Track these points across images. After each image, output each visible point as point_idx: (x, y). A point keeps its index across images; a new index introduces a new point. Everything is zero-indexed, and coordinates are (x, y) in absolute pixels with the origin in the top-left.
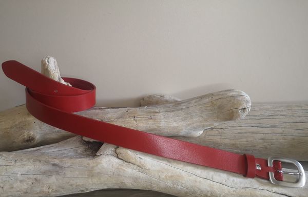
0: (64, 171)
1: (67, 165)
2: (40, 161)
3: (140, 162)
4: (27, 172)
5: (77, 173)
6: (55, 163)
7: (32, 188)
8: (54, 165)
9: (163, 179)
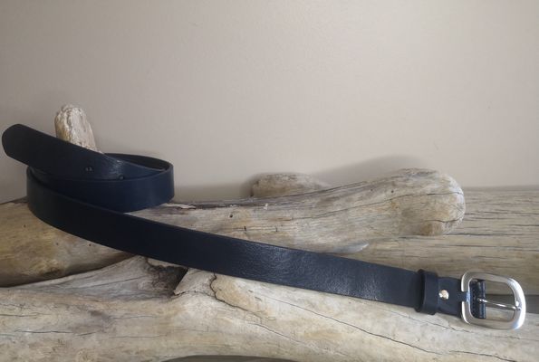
0: (114, 326)
1: (119, 314)
2: (68, 307)
3: (258, 307)
4: (43, 328)
5: (138, 328)
6: (97, 309)
7: (52, 359)
8: (94, 313)
9: (301, 337)
